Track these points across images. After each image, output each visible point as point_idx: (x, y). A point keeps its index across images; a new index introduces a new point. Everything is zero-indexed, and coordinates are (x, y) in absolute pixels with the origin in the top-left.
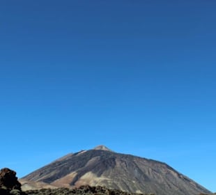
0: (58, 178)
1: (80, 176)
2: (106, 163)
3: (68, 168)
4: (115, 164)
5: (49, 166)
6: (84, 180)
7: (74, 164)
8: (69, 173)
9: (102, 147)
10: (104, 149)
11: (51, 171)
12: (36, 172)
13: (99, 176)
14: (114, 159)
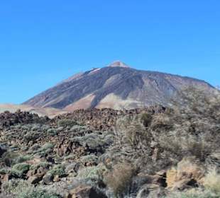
0: (70, 103)
1: (100, 100)
2: (130, 82)
3: (81, 91)
4: (143, 83)
5: (55, 88)
6: (106, 104)
7: (88, 84)
8: (83, 96)
9: (119, 64)
10: (122, 65)
11: (59, 94)
12: (38, 96)
13: (125, 98)
14: (140, 77)
